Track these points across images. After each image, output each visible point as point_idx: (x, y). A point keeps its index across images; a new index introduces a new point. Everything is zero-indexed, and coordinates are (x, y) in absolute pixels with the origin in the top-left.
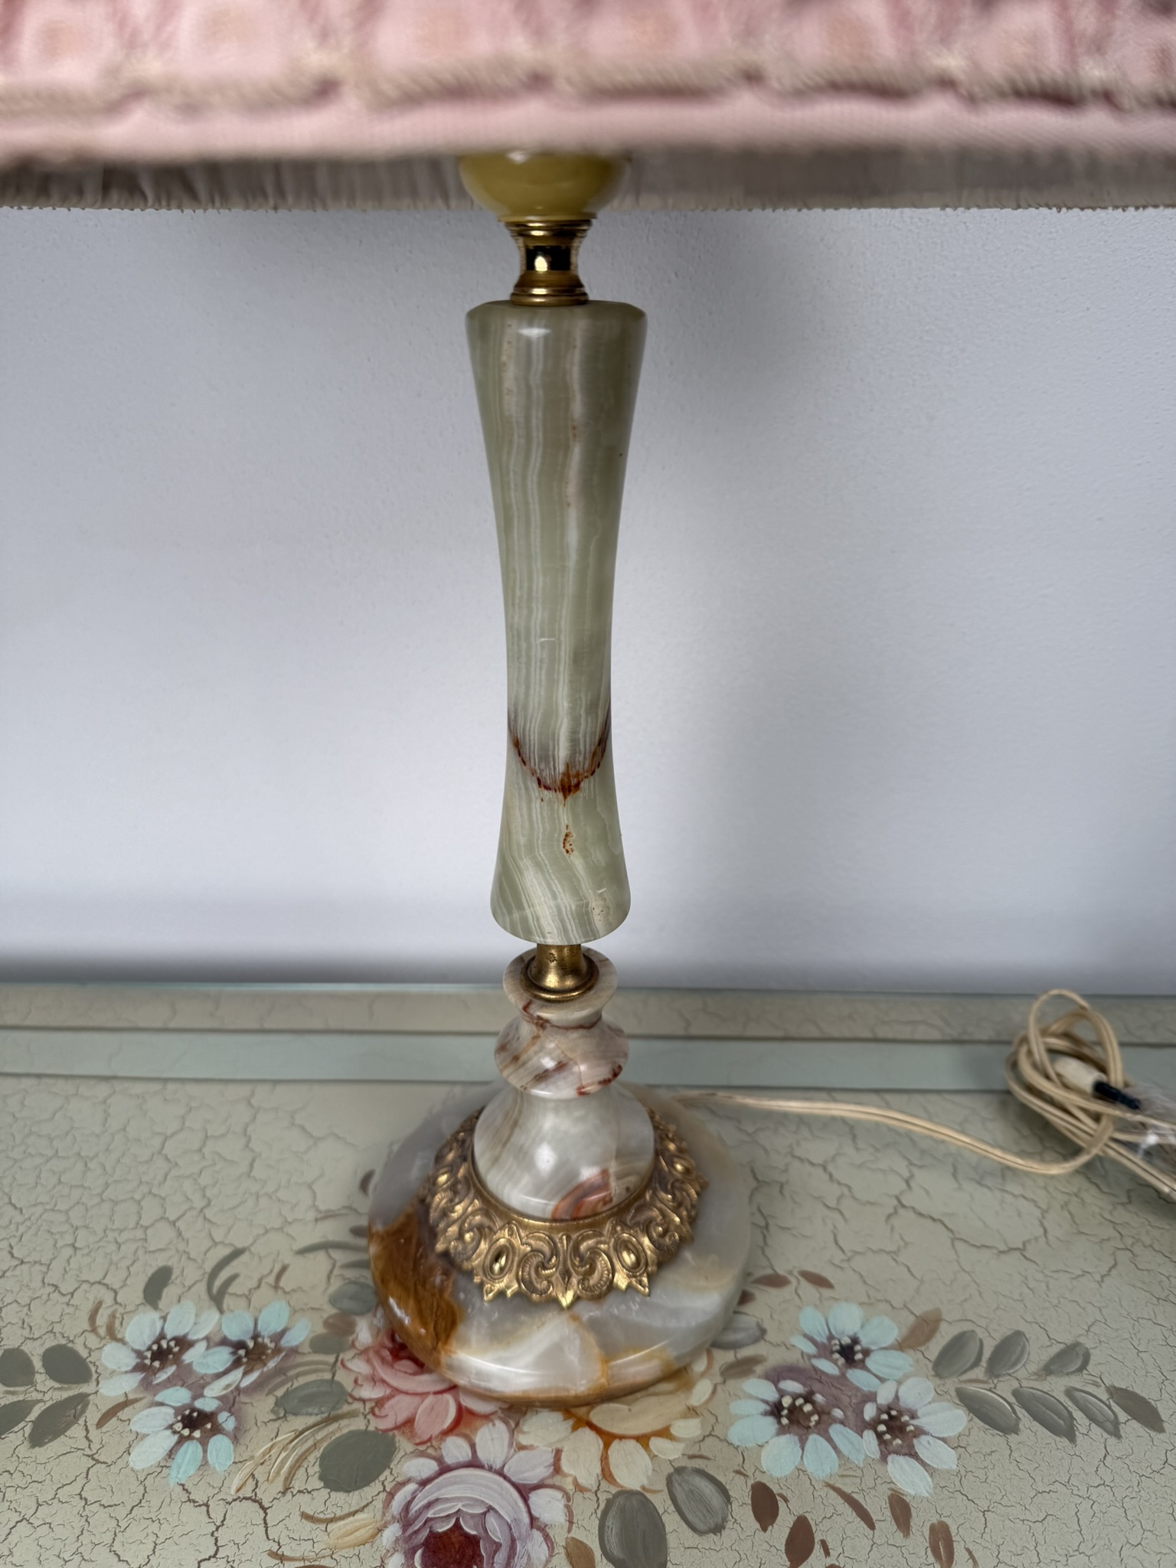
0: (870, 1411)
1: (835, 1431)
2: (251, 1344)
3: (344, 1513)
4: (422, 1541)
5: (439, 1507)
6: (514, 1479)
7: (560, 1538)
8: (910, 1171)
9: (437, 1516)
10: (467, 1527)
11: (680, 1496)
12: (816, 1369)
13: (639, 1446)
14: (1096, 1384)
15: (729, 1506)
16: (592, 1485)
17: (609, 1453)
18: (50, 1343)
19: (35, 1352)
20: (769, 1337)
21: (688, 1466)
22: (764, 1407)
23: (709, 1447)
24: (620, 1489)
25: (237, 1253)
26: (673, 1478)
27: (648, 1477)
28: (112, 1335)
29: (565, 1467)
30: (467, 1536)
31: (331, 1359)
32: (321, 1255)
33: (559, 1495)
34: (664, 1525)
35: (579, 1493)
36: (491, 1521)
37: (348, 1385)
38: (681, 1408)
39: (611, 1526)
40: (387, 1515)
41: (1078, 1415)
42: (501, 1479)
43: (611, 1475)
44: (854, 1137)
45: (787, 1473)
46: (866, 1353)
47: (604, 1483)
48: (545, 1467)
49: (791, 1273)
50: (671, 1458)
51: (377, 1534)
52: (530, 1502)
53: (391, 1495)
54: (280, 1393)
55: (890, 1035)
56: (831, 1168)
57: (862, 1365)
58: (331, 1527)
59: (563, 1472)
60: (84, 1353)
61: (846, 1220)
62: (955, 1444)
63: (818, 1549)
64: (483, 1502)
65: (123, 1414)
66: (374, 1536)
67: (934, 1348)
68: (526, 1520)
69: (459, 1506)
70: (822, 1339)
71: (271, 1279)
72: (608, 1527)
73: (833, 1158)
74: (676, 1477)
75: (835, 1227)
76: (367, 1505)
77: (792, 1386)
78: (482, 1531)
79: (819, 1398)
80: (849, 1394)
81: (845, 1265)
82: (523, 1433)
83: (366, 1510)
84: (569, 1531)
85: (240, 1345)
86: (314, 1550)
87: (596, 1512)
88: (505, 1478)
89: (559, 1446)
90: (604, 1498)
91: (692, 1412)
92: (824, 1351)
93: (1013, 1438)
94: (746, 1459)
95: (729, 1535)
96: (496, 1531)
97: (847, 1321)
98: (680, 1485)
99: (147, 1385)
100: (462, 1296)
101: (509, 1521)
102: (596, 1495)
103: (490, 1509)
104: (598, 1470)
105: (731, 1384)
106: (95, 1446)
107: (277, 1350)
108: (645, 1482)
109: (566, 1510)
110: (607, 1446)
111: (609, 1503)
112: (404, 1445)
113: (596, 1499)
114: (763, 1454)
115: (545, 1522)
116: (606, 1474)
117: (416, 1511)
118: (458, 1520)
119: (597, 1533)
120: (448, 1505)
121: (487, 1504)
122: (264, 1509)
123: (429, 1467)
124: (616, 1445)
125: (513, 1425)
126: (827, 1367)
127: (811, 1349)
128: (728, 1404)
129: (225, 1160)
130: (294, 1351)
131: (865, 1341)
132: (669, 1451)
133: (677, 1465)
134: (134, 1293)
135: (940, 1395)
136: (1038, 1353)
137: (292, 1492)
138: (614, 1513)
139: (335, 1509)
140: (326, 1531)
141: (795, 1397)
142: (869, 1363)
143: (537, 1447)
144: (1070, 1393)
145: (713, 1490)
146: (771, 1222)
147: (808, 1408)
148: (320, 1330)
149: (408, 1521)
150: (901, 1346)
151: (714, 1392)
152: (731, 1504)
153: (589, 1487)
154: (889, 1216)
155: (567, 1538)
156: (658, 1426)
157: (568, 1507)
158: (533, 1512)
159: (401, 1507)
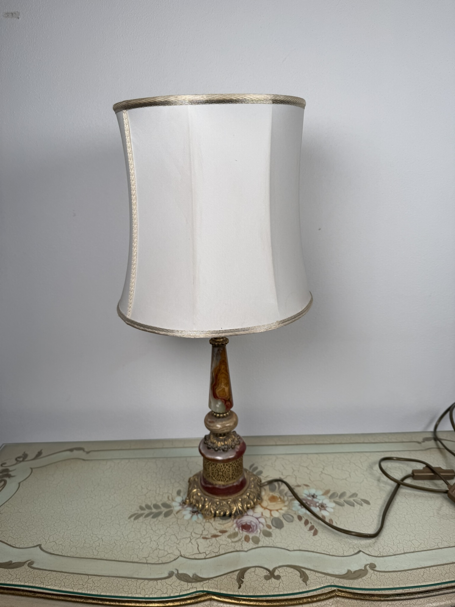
0: (318, 504)
4: (241, 526)
6: (255, 517)
7: (265, 524)
9: (242, 522)
10: (248, 524)
11: (285, 517)
13: (276, 511)
14: (358, 499)
15: (294, 518)
16: (269, 517)
18: (161, 502)
19: (160, 504)
21: (286, 513)
23: (289, 511)
24: (274, 517)
27: (279, 515)
28: (173, 500)
29: (264, 514)
33: (263, 519)
34: (283, 522)
35: (267, 518)
41: (355, 504)
43: (272, 515)
46: (317, 496)
47: (271, 517)
48: (260, 515)
52: (259, 520)
57: (316, 498)
60: (169, 503)
61: (312, 476)
62: (333, 508)
63: (310, 523)
64: (250, 520)
65: (181, 512)
66: (232, 526)
67: (329, 495)
68: (258, 522)
70: (308, 494)
72: (273, 522)
74: (284, 515)
78: (251, 524)
80: (314, 502)
81: (312, 483)
84: (266, 522)
88: (253, 517)
89: (262, 512)
90: (272, 519)
91: (285, 506)
92: (309, 496)
93: (343, 507)
94: (296, 512)
95: (294, 522)
96: (253, 524)
97: (313, 491)
99: (183, 507)
101: (255, 522)
103: (252, 521)
104: (270, 515)
106: (177, 516)
113: (270, 519)
115: (262, 522)
118: (246, 523)
119: (271, 523)
120: (244, 521)
126: (310, 498)
127: (307, 496)
128: (291, 505)
131: (316, 494)
132: (282, 512)
133: (284, 513)
134: (175, 494)
135: (330, 501)
136: (348, 494)
138: (274, 520)
144: (354, 500)
145: (291, 516)
149: (237, 523)
150: (323, 495)
156: (279, 508)
157: (265, 520)
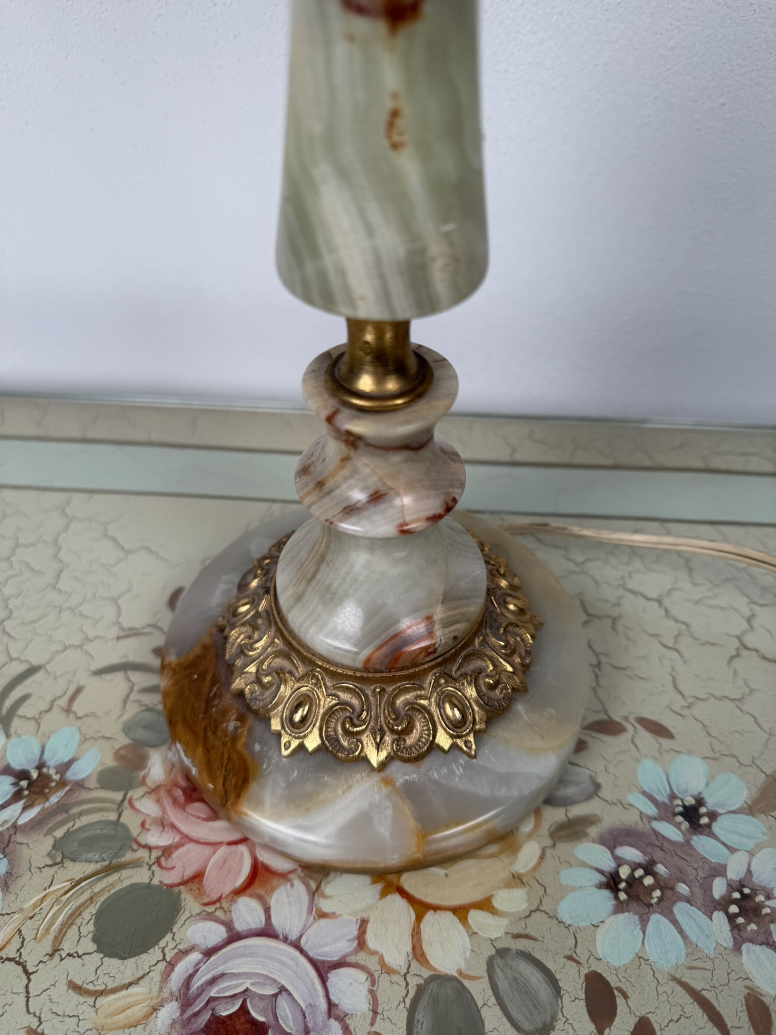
0: (719, 888)
1: (681, 910)
2: (34, 775)
3: (116, 985)
4: (202, 1026)
5: (224, 984)
6: (311, 954)
7: (361, 1032)
8: (751, 610)
9: (221, 995)
10: (255, 1011)
11: (503, 985)
12: (656, 834)
13: (455, 919)
15: (560, 1001)
16: (401, 966)
17: (422, 926)
20: (603, 793)
21: (512, 947)
22: (599, 878)
23: (537, 925)
24: (432, 973)
25: (32, 671)
26: (495, 962)
27: (466, 959)
29: (372, 942)
30: (254, 1022)
31: (118, 796)
32: (119, 676)
33: (362, 976)
34: (483, 1022)
35: (386, 975)
36: (283, 1004)
37: (135, 830)
38: (505, 875)
39: (421, 1020)
40: (164, 990)
42: (297, 953)
43: (423, 954)
44: (691, 571)
45: (627, 961)
46: (713, 816)
47: (415, 964)
48: (348, 941)
49: (626, 719)
50: (493, 937)
51: (151, 1014)
52: (329, 984)
53: (171, 965)
54: (59, 833)
55: (723, 466)
56: (667, 603)
57: (708, 830)
58: (101, 1001)
59: (368, 947)
61: (685, 662)
64: (275, 981)
66: (147, 1016)
68: (323, 1006)
69: (247, 984)
70: (663, 798)
71: (63, 702)
72: (418, 1021)
73: (669, 592)
74: (498, 961)
75: (673, 668)
76: (143, 977)
77: (631, 853)
78: (272, 1019)
79: (661, 869)
80: (696, 865)
81: (685, 712)
82: (325, 897)
83: (141, 982)
84: (372, 1024)
85: (23, 775)
86: (79, 1030)
87: (404, 1001)
88: (302, 951)
89: (365, 915)
90: (415, 983)
91: (517, 880)
92: (666, 812)
94: (579, 941)
96: (287, 1018)
97: (690, 777)
98: (502, 970)
100: (257, 747)
101: (303, 1006)
102: (405, 979)
103: (283, 989)
104: (408, 948)
105: (562, 847)
107: (62, 783)
108: (463, 966)
109: (370, 997)
110: (419, 918)
111: (420, 989)
112: (190, 904)
113: (404, 984)
114: (598, 937)
115: (345, 1010)
116: (418, 953)
117: (198, 988)
118: (244, 1002)
119: (405, 1027)
120: (235, 982)
121: (280, 983)
122: (28, 974)
123: (214, 933)
124: (429, 916)
125: (313, 885)
126: (671, 831)
127: (651, 810)
128: (558, 873)
129: (32, 569)
130: (80, 785)
131: (711, 802)
133: (499, 945)
137: (61, 956)
138: (425, 1003)
139: (107, 979)
140: (94, 1006)
141: (635, 867)
142: (716, 828)
143: (340, 915)
145: (541, 979)
146: (604, 659)
147: (649, 881)
148: (111, 762)
149: (188, 1000)
150: (751, 809)
151: (542, 857)
152: (561, 999)
153: (397, 968)
154: (732, 658)
155: (370, 1032)
156: (477, 895)
157: (371, 992)
158: (332, 997)
159: (181, 982)
